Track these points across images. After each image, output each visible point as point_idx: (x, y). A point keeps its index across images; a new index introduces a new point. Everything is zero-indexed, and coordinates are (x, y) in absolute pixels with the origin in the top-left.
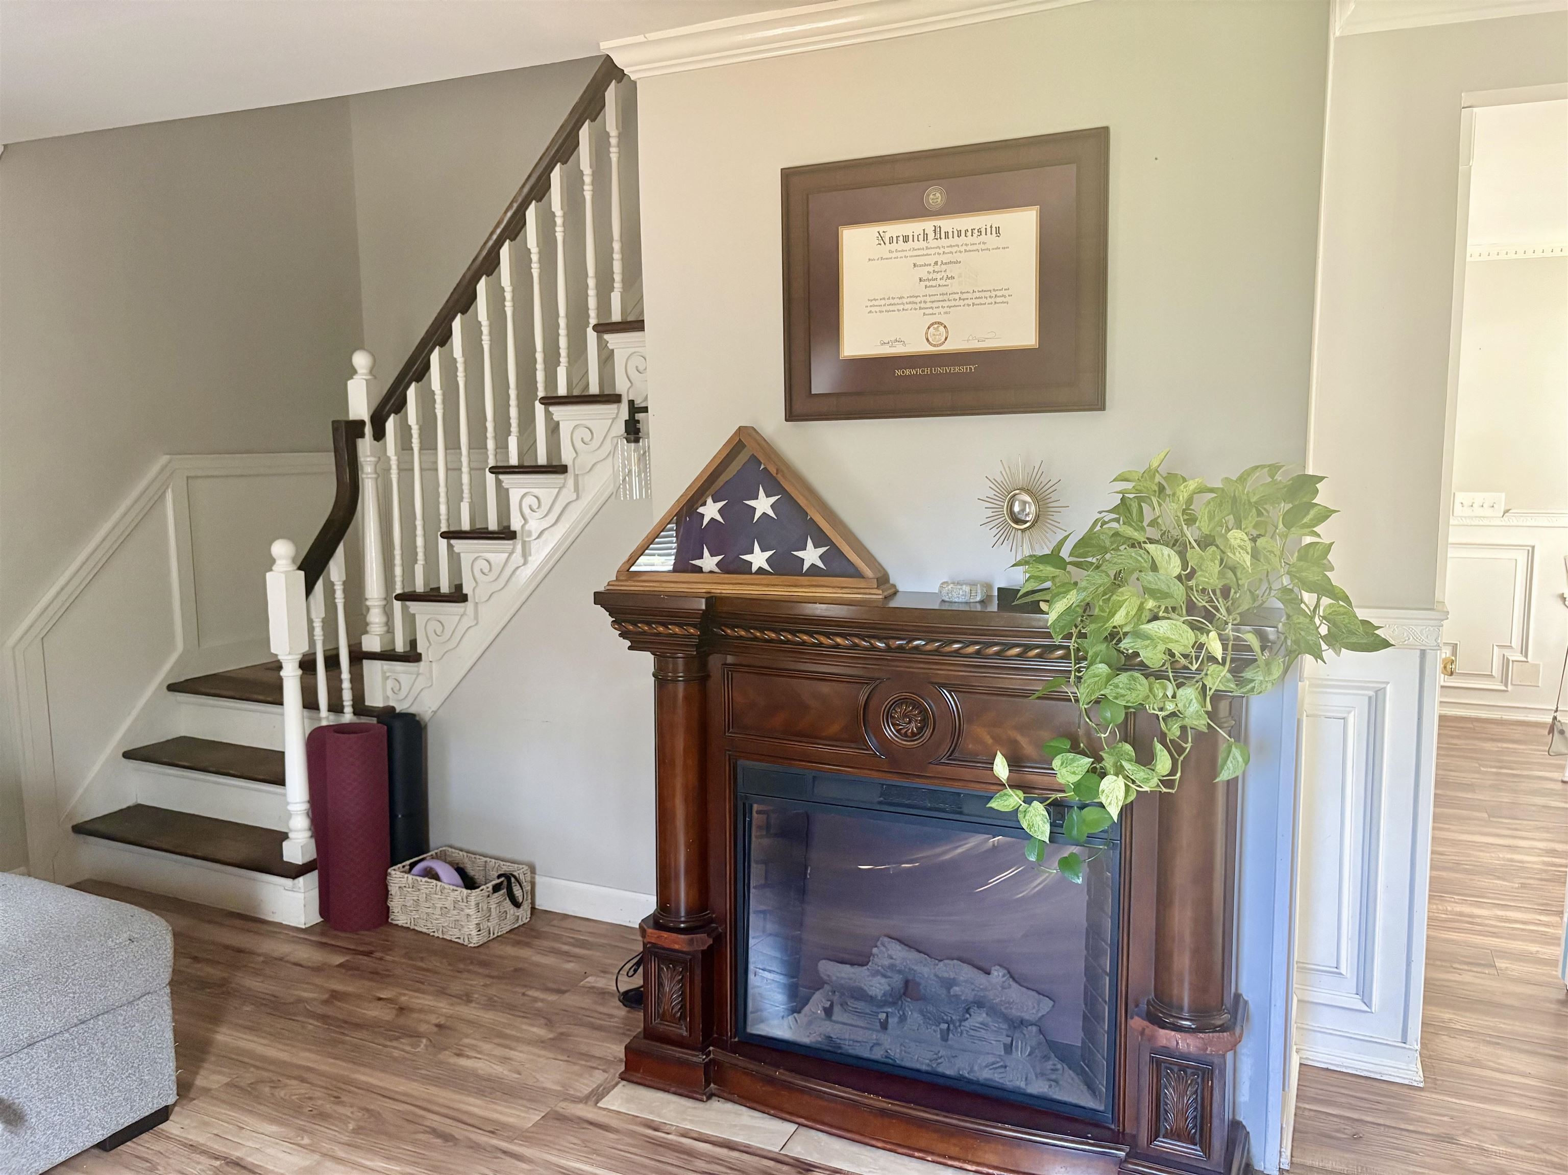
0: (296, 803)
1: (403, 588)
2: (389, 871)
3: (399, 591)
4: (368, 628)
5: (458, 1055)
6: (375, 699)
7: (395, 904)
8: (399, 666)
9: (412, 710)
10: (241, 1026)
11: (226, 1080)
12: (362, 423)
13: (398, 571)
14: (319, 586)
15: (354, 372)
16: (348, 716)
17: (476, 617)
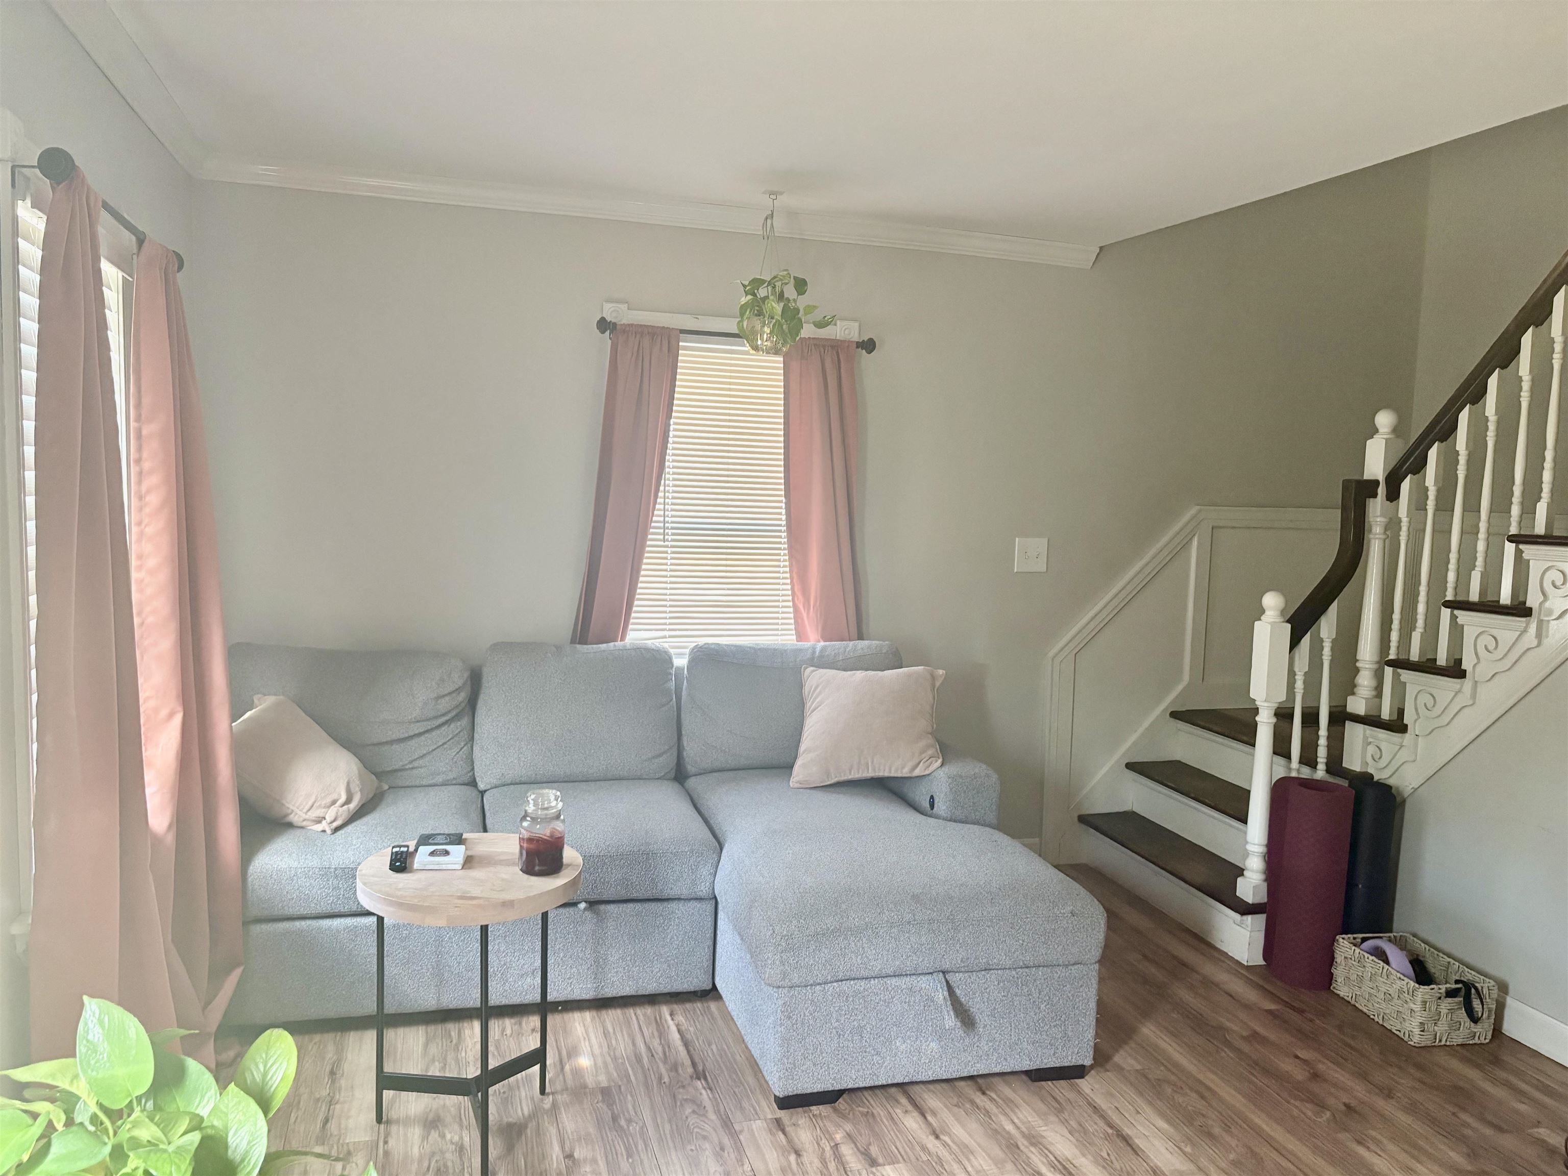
0: (1255, 844)
1: (1398, 654)
2: (1337, 937)
3: (1392, 656)
4: (1355, 690)
5: (1359, 1143)
6: (1353, 762)
7: (1339, 972)
8: (1382, 734)
9: (1391, 782)
10: (1166, 1028)
11: (1139, 1067)
12: (1376, 483)
13: (1394, 636)
14: (1306, 641)
15: (1376, 431)
16: (1321, 773)
17: (1474, 696)
